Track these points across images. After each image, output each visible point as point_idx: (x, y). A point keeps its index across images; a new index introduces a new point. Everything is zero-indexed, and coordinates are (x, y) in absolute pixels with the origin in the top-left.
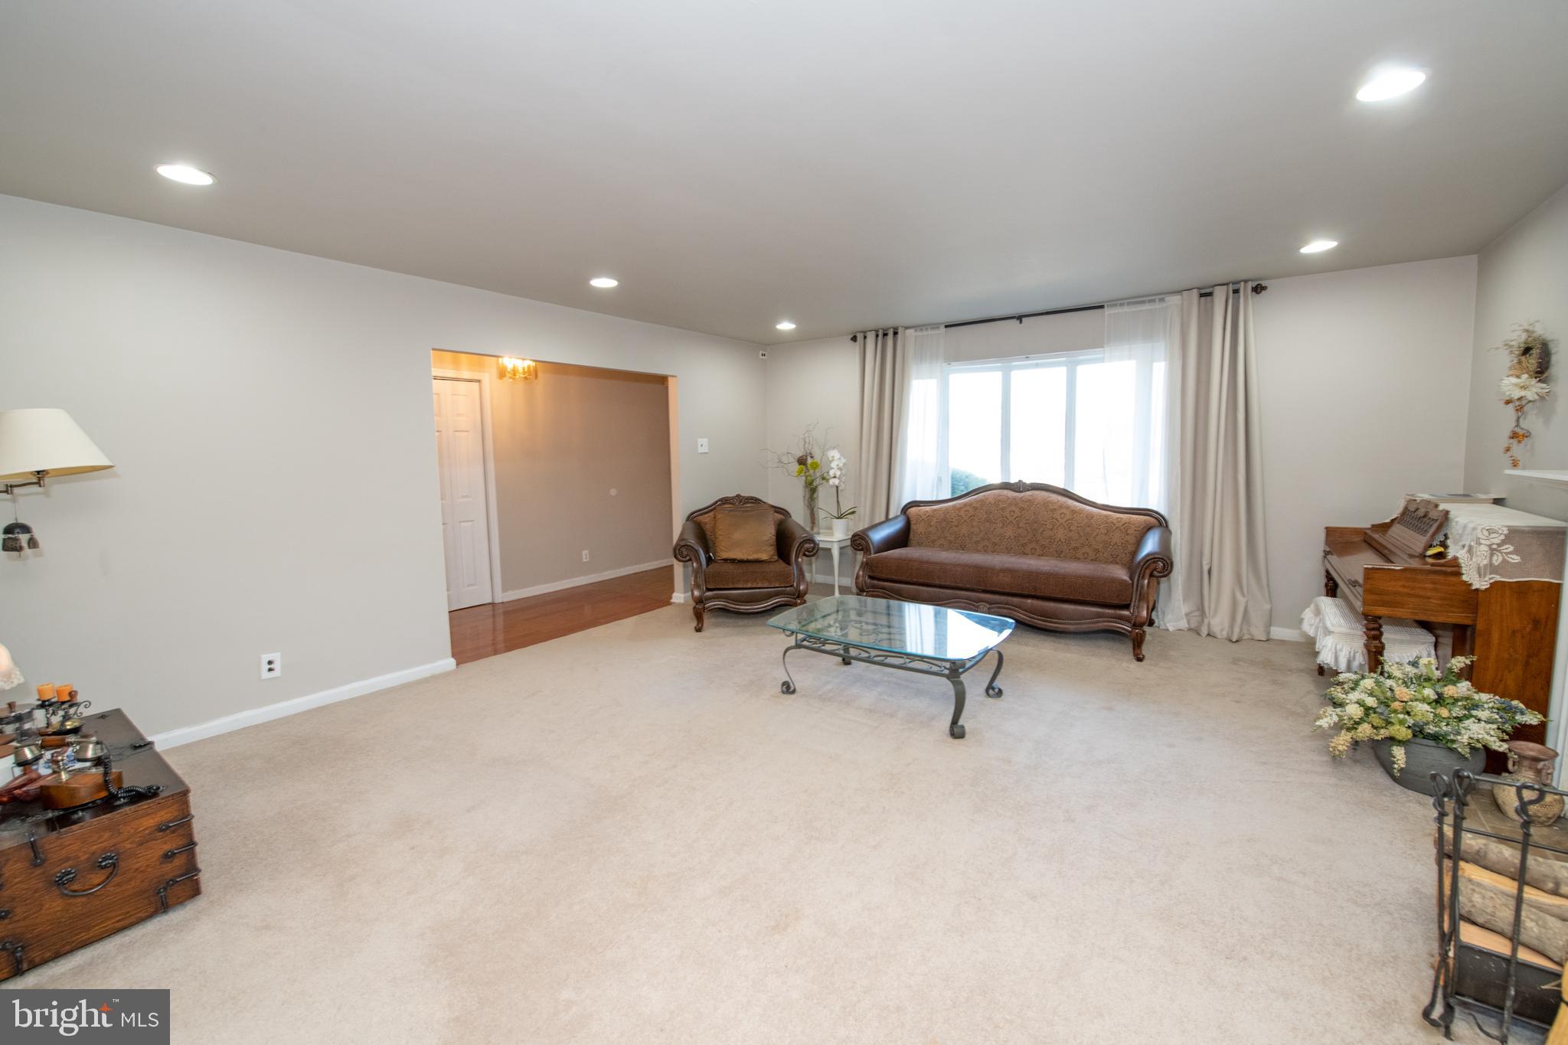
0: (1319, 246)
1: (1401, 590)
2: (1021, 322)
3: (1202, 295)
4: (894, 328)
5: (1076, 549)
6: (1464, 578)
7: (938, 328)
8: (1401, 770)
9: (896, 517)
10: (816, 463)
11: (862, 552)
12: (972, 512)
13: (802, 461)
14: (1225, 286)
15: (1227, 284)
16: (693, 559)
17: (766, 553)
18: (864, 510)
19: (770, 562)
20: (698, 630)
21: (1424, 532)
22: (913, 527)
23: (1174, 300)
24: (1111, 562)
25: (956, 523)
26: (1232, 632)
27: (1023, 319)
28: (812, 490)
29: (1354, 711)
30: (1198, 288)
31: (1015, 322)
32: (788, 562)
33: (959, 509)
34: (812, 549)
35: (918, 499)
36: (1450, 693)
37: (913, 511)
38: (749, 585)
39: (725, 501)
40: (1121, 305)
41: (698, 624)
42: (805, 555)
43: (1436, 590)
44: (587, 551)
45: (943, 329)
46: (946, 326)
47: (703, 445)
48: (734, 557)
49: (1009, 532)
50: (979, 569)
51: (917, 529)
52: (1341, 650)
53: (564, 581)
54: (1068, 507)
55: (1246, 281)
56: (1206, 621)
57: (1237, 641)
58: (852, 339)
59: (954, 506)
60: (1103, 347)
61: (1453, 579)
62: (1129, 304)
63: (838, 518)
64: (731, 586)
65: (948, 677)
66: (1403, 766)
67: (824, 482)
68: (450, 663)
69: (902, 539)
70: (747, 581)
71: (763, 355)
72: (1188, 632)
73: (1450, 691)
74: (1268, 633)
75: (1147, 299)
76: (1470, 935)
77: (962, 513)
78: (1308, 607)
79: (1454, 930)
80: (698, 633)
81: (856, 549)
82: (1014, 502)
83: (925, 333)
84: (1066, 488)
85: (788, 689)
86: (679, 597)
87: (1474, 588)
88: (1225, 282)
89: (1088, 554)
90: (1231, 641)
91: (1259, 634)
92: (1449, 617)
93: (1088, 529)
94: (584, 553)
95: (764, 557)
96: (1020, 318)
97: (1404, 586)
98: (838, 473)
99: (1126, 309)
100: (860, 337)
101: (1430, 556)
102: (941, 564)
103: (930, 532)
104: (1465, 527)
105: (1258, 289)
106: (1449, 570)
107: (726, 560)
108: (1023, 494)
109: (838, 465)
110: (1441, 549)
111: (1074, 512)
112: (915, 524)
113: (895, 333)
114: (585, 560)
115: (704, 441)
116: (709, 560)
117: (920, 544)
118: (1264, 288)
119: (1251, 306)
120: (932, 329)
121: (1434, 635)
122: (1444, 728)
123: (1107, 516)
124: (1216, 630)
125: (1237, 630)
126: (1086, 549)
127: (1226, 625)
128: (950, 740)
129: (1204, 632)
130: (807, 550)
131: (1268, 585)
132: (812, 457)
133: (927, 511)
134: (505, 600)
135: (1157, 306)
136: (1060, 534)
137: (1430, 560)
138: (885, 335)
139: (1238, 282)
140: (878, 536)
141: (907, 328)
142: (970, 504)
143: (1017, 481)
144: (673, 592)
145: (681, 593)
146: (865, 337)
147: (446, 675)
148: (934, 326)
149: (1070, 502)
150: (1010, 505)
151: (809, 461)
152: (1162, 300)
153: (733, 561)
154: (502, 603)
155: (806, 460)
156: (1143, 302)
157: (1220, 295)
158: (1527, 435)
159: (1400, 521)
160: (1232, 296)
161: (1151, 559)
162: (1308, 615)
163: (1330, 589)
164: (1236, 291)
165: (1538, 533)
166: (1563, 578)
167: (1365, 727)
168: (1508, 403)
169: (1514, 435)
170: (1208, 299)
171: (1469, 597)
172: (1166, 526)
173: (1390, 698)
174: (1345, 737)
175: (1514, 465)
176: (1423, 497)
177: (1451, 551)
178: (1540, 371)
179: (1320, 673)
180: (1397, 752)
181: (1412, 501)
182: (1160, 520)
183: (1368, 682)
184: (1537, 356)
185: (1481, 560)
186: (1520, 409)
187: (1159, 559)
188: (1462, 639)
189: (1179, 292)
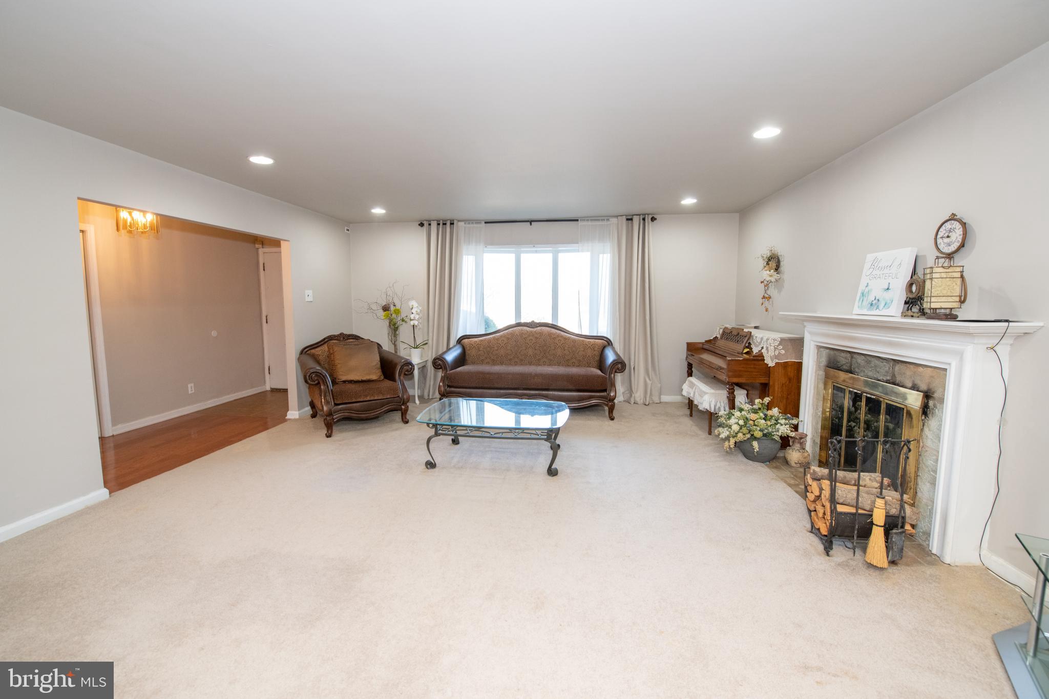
0: (689, 201)
1: (743, 369)
2: (531, 225)
3: (628, 219)
4: (451, 221)
5: (568, 360)
6: (765, 362)
7: (480, 223)
8: (757, 452)
9: (454, 346)
10: (398, 310)
11: (441, 370)
12: (506, 341)
13: (386, 309)
14: (638, 216)
15: (639, 215)
16: (321, 382)
17: (376, 375)
18: (432, 342)
19: (378, 381)
20: (329, 436)
21: (739, 342)
22: (467, 352)
23: (614, 220)
24: (587, 367)
25: (496, 348)
26: (646, 400)
27: (532, 223)
28: (394, 328)
29: (735, 428)
30: (626, 216)
31: (528, 224)
32: (393, 380)
33: (498, 339)
34: (408, 369)
35: (468, 333)
36: (770, 414)
37: (466, 341)
38: (368, 398)
39: (331, 338)
40: (588, 220)
41: (328, 432)
42: (405, 374)
43: (755, 368)
44: (192, 385)
45: (483, 224)
46: (486, 223)
47: (309, 295)
48: (352, 379)
49: (530, 352)
50: (522, 375)
51: (471, 353)
52: (711, 401)
53: (172, 412)
54: (562, 336)
55: (648, 214)
56: (633, 395)
57: (648, 405)
58: (419, 225)
59: (494, 338)
60: (577, 243)
61: (761, 362)
62: (591, 220)
63: (414, 348)
64: (354, 401)
65: (546, 440)
66: (758, 450)
67: (403, 323)
68: (103, 493)
69: (461, 360)
70: (366, 396)
71: (348, 230)
72: (624, 403)
73: (770, 413)
74: (660, 399)
75: (601, 218)
76: (840, 509)
77: (500, 342)
78: (685, 382)
79: (835, 508)
80: (329, 438)
81: (436, 368)
82: (531, 334)
83: (471, 225)
84: (554, 323)
85: (431, 465)
86: (293, 414)
87: (769, 366)
88: (640, 213)
89: (575, 363)
90: (646, 405)
91: (656, 400)
92: (761, 380)
93: (574, 349)
94: (189, 386)
95: (374, 377)
96: (531, 222)
97: (743, 367)
98: (417, 317)
99: (590, 223)
100: (426, 224)
101: (744, 353)
102: (498, 374)
103: (480, 354)
104: (762, 339)
105: (653, 219)
106: (760, 358)
107: (344, 382)
108: (535, 329)
109: (416, 311)
110: (748, 350)
111: (565, 339)
112: (469, 350)
113: (452, 224)
114: (190, 392)
115: (310, 292)
116: (334, 382)
117: (473, 363)
118: (656, 219)
119: (651, 227)
120: (476, 223)
121: (746, 390)
122: (770, 430)
123: (583, 341)
124: (638, 400)
125: (648, 399)
126: (574, 360)
127: (642, 397)
128: (550, 478)
129: (632, 401)
130: (407, 371)
131: (659, 374)
132: (395, 306)
133: (476, 341)
134: (115, 433)
135: (605, 223)
136: (559, 352)
137: (745, 355)
138: (444, 224)
139: (645, 215)
140: (450, 357)
141: (459, 221)
143: (530, 321)
144: (288, 410)
145: (296, 411)
146: (430, 225)
147: (102, 505)
148: (478, 222)
149: (562, 333)
150: (529, 336)
151: (392, 308)
152: (608, 220)
153: (351, 382)
154: (113, 436)
155: (389, 308)
156: (598, 220)
157: (636, 219)
158: (770, 297)
159: (721, 338)
160: (642, 221)
161: (615, 363)
162: (685, 387)
163: (690, 374)
164: (644, 219)
165: (791, 340)
166: (802, 359)
167: (740, 435)
168: (762, 282)
169: (764, 297)
170: (630, 222)
171: (768, 370)
172: (612, 344)
173: (746, 420)
174: (732, 441)
175: (767, 310)
176: (729, 326)
177: (755, 350)
178: (777, 269)
179: (691, 415)
180: (755, 444)
181: (726, 328)
182: (609, 343)
183: (737, 414)
184: (774, 262)
185: (771, 353)
186: (766, 286)
187: (619, 363)
188: (764, 390)
189: (617, 216)
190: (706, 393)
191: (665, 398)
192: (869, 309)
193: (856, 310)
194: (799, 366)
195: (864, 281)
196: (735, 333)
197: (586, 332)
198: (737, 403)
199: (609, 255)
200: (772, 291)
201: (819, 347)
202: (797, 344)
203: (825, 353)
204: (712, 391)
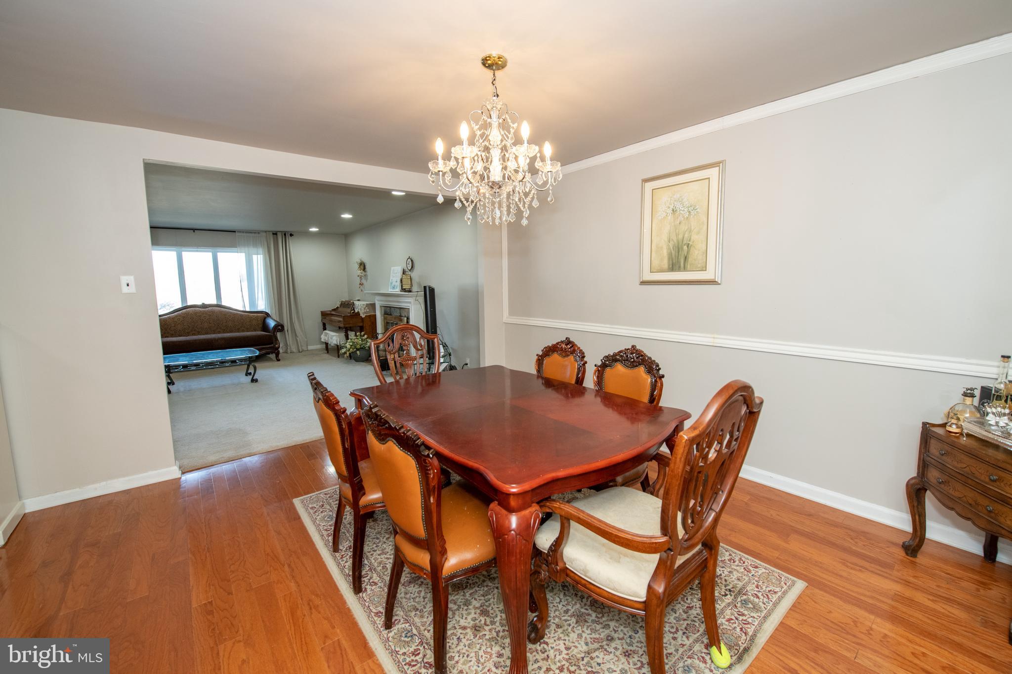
0: (314, 229)
2: (194, 232)
3: (273, 234)
5: (239, 329)
6: (361, 316)
8: (358, 356)
12: (181, 319)
15: (282, 232)
21: (349, 308)
23: (264, 234)
24: (258, 330)
27: (196, 231)
29: (349, 347)
30: (272, 231)
31: (192, 231)
40: (243, 233)
43: (357, 319)
52: (337, 340)
55: (288, 232)
56: (290, 347)
57: (301, 352)
60: (236, 247)
61: (359, 316)
62: (246, 232)
72: (285, 351)
73: (364, 338)
74: (307, 348)
75: (253, 232)
77: (176, 320)
82: (202, 312)
84: (219, 303)
87: (363, 317)
89: (244, 330)
90: (299, 352)
91: (305, 348)
92: (359, 324)
93: (242, 321)
96: (194, 230)
99: (245, 234)
101: (351, 312)
104: (358, 305)
105: (291, 235)
108: (207, 309)
110: (353, 311)
118: (293, 235)
119: (291, 240)
121: (353, 330)
123: (248, 315)
125: (300, 349)
126: (244, 328)
127: (296, 348)
128: (255, 384)
129: (290, 350)
131: (305, 332)
135: (257, 235)
137: (351, 314)
139: (286, 232)
142: (179, 315)
143: (201, 304)
152: (259, 234)
157: (280, 235)
158: (363, 284)
159: (340, 307)
160: (284, 236)
161: (276, 327)
162: (323, 336)
163: (325, 329)
164: (285, 235)
165: (371, 304)
166: (375, 313)
167: (351, 349)
168: (358, 276)
169: (360, 284)
170: (275, 235)
171: (362, 319)
172: (270, 316)
173: (354, 343)
174: (348, 353)
175: (362, 291)
176: (344, 300)
177: (356, 311)
178: (364, 269)
179: (328, 352)
180: (358, 352)
181: (342, 301)
182: (267, 315)
183: (349, 340)
184: (363, 266)
185: (363, 311)
186: (361, 278)
187: (279, 326)
188: (361, 329)
189: (266, 232)
190: (333, 336)
191: (310, 348)
192: (393, 289)
193: (390, 290)
194: (375, 316)
195: (391, 278)
196: (347, 303)
197: (248, 309)
198: (350, 337)
199: (262, 256)
200: (364, 281)
201: (381, 306)
202: (373, 306)
203: (383, 308)
204: (337, 334)
